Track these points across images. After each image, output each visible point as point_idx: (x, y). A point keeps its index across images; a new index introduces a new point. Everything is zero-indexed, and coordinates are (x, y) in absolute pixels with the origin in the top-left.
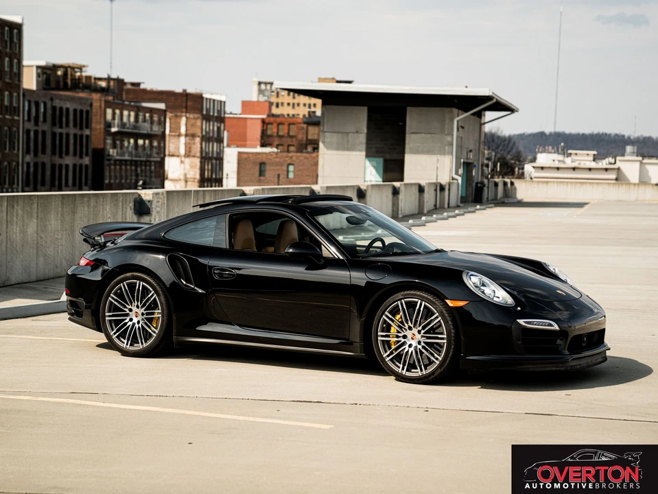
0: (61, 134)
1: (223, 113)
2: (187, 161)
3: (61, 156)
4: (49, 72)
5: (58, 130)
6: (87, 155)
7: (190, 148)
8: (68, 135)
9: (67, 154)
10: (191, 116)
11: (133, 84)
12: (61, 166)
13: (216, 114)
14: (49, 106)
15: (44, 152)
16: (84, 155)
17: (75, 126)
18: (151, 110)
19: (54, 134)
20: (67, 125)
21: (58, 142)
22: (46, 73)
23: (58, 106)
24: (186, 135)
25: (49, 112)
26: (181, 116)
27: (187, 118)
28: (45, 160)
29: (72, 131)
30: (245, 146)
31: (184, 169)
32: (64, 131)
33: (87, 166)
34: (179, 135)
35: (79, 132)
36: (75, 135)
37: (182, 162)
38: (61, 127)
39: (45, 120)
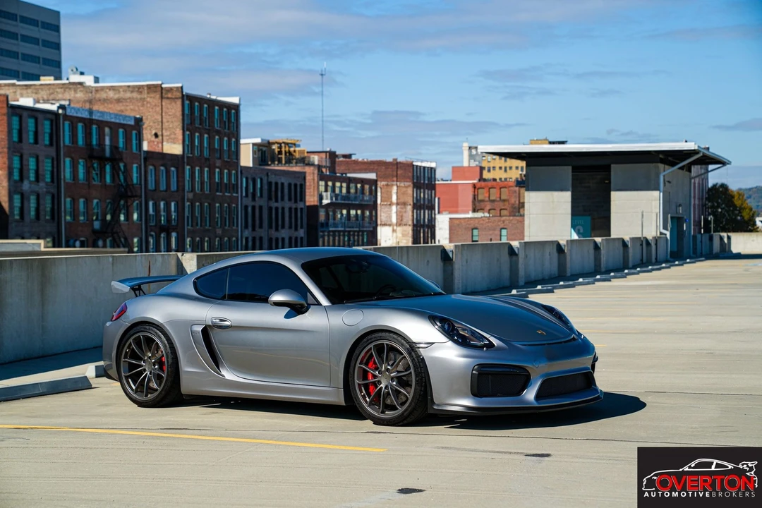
0: (277, 209)
1: (433, 180)
2: (399, 229)
3: (277, 229)
4: (264, 149)
5: (274, 205)
6: (302, 227)
7: (402, 216)
8: (283, 209)
9: (283, 227)
10: (402, 184)
11: (345, 156)
12: (277, 240)
13: (426, 182)
14: (265, 182)
15: (261, 227)
16: (299, 228)
17: (290, 199)
18: (363, 181)
19: (270, 209)
20: (283, 199)
21: (274, 216)
22: (261, 150)
23: (273, 181)
24: (397, 204)
25: (266, 187)
26: (392, 185)
27: (397, 187)
28: (262, 235)
29: (287, 204)
30: (456, 212)
31: (397, 238)
32: (279, 205)
33: (302, 238)
34: (391, 204)
35: (294, 206)
36: (290, 209)
37: (394, 231)
38: (277, 201)
39: (261, 196)
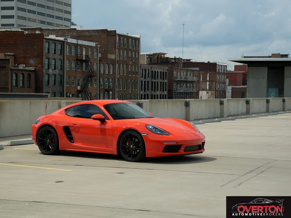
1: (226, 71)
2: (210, 92)
3: (155, 91)
4: (151, 57)
5: (154, 81)
6: (166, 90)
7: (211, 86)
9: (157, 90)
10: (212, 73)
11: (187, 60)
12: (155, 95)
13: (222, 72)
14: (150, 71)
15: (148, 90)
16: (164, 91)
17: (161, 78)
18: (193, 71)
19: (152, 82)
20: (158, 78)
21: (154, 85)
22: (150, 57)
23: (154, 71)
24: (209, 81)
25: (150, 73)
26: (207, 73)
27: (209, 74)
28: (148, 93)
29: (159, 81)
30: (236, 85)
31: (209, 95)
32: (156, 81)
33: (165, 95)
34: (207, 81)
35: (162, 81)
36: (161, 82)
37: (207, 93)
38: (155, 79)
39: (148, 77)
